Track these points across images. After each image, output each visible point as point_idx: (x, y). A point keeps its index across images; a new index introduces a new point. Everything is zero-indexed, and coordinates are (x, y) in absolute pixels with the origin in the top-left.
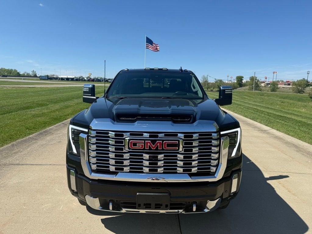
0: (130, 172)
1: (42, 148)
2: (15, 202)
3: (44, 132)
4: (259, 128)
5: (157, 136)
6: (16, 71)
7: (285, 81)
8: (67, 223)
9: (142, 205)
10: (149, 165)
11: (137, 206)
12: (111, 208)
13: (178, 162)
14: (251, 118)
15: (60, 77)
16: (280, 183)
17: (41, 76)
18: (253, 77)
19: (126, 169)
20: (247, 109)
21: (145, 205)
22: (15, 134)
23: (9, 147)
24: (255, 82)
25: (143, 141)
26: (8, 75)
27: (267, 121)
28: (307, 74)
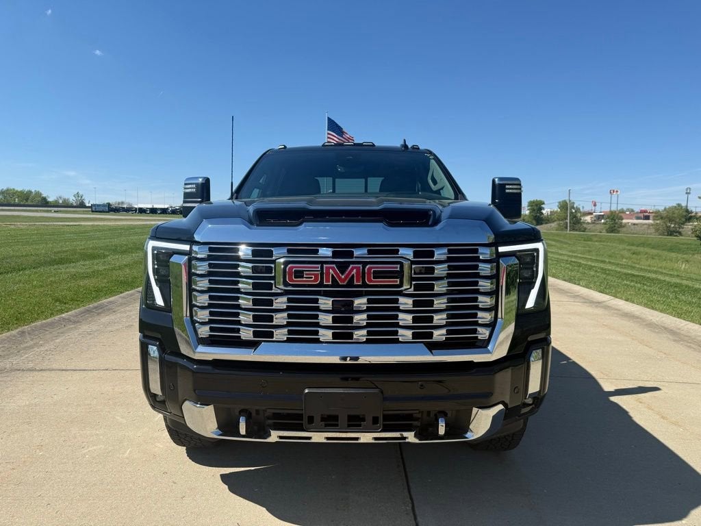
0: (289, 340)
1: (88, 338)
2: (19, 443)
3: (96, 308)
4: (584, 298)
5: (351, 255)
6: (38, 194)
7: (637, 209)
8: (140, 483)
9: (317, 419)
10: (333, 323)
11: (305, 421)
12: (243, 431)
13: (401, 316)
14: (567, 278)
15: (136, 207)
16: (641, 402)
17: (94, 205)
18: (565, 201)
19: (280, 334)
20: (555, 262)
21: (323, 419)
22: (29, 310)
23: (14, 336)
24: (571, 213)
25: (319, 266)
26: (22, 203)
27: (601, 283)
28: (686, 193)
